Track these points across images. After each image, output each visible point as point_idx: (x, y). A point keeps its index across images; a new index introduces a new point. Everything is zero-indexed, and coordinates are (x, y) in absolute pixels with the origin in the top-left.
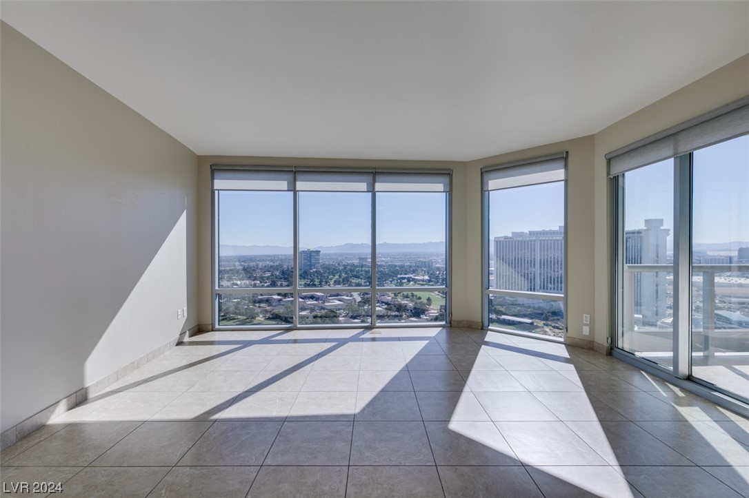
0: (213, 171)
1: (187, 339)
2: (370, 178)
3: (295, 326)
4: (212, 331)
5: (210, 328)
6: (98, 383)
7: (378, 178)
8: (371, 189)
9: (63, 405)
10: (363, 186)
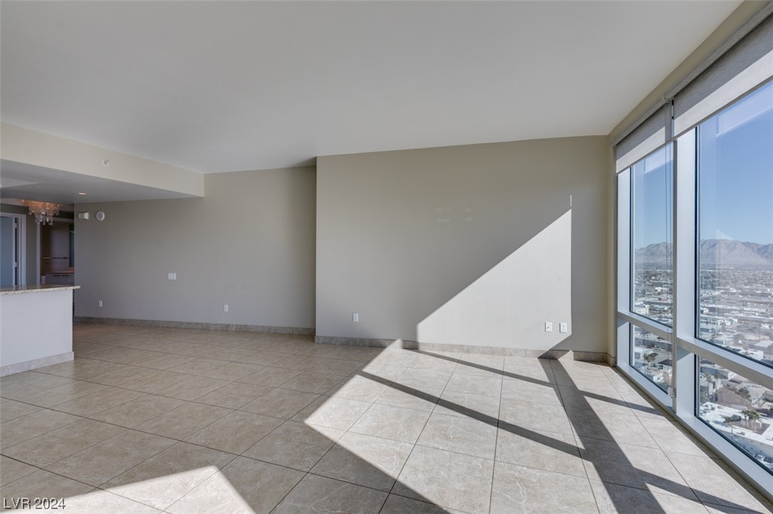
0: (615, 150)
4: (612, 367)
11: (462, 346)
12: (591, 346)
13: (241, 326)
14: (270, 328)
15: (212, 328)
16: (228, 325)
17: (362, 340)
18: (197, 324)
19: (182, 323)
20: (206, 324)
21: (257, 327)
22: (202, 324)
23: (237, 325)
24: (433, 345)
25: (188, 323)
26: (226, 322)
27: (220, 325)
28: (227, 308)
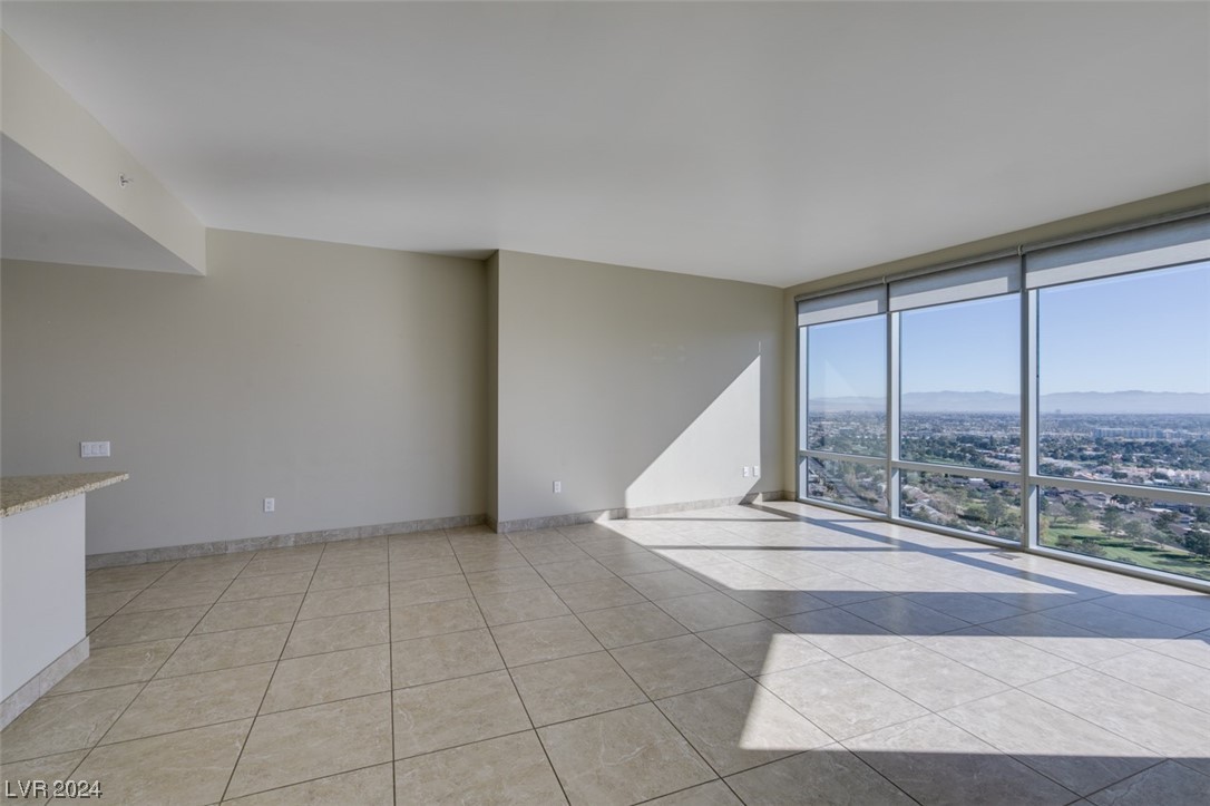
0: (797, 304)
1: (759, 501)
2: (1015, 266)
3: (889, 516)
4: (796, 501)
5: (793, 496)
6: (638, 509)
7: (1030, 262)
8: (1018, 287)
9: (606, 515)
10: (1002, 284)
11: (677, 504)
12: (773, 487)
13: (310, 533)
14: (376, 528)
15: (232, 549)
16: (277, 538)
17: (566, 517)
18: (185, 548)
19: (134, 554)
20: (213, 544)
21: (346, 531)
22: (201, 546)
23: (297, 535)
24: (649, 508)
25: (157, 550)
26: (270, 532)
27: (252, 540)
28: (271, 504)
